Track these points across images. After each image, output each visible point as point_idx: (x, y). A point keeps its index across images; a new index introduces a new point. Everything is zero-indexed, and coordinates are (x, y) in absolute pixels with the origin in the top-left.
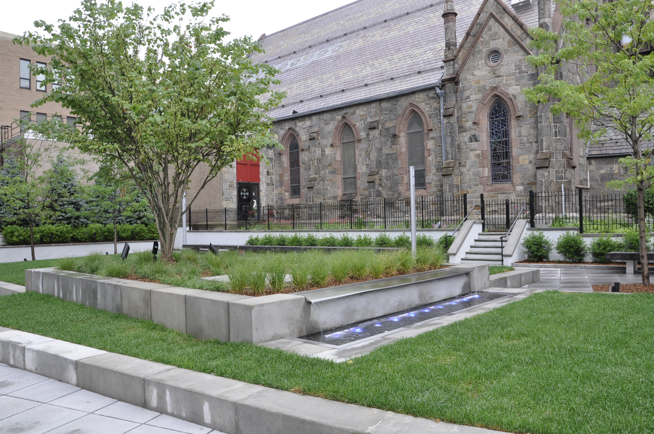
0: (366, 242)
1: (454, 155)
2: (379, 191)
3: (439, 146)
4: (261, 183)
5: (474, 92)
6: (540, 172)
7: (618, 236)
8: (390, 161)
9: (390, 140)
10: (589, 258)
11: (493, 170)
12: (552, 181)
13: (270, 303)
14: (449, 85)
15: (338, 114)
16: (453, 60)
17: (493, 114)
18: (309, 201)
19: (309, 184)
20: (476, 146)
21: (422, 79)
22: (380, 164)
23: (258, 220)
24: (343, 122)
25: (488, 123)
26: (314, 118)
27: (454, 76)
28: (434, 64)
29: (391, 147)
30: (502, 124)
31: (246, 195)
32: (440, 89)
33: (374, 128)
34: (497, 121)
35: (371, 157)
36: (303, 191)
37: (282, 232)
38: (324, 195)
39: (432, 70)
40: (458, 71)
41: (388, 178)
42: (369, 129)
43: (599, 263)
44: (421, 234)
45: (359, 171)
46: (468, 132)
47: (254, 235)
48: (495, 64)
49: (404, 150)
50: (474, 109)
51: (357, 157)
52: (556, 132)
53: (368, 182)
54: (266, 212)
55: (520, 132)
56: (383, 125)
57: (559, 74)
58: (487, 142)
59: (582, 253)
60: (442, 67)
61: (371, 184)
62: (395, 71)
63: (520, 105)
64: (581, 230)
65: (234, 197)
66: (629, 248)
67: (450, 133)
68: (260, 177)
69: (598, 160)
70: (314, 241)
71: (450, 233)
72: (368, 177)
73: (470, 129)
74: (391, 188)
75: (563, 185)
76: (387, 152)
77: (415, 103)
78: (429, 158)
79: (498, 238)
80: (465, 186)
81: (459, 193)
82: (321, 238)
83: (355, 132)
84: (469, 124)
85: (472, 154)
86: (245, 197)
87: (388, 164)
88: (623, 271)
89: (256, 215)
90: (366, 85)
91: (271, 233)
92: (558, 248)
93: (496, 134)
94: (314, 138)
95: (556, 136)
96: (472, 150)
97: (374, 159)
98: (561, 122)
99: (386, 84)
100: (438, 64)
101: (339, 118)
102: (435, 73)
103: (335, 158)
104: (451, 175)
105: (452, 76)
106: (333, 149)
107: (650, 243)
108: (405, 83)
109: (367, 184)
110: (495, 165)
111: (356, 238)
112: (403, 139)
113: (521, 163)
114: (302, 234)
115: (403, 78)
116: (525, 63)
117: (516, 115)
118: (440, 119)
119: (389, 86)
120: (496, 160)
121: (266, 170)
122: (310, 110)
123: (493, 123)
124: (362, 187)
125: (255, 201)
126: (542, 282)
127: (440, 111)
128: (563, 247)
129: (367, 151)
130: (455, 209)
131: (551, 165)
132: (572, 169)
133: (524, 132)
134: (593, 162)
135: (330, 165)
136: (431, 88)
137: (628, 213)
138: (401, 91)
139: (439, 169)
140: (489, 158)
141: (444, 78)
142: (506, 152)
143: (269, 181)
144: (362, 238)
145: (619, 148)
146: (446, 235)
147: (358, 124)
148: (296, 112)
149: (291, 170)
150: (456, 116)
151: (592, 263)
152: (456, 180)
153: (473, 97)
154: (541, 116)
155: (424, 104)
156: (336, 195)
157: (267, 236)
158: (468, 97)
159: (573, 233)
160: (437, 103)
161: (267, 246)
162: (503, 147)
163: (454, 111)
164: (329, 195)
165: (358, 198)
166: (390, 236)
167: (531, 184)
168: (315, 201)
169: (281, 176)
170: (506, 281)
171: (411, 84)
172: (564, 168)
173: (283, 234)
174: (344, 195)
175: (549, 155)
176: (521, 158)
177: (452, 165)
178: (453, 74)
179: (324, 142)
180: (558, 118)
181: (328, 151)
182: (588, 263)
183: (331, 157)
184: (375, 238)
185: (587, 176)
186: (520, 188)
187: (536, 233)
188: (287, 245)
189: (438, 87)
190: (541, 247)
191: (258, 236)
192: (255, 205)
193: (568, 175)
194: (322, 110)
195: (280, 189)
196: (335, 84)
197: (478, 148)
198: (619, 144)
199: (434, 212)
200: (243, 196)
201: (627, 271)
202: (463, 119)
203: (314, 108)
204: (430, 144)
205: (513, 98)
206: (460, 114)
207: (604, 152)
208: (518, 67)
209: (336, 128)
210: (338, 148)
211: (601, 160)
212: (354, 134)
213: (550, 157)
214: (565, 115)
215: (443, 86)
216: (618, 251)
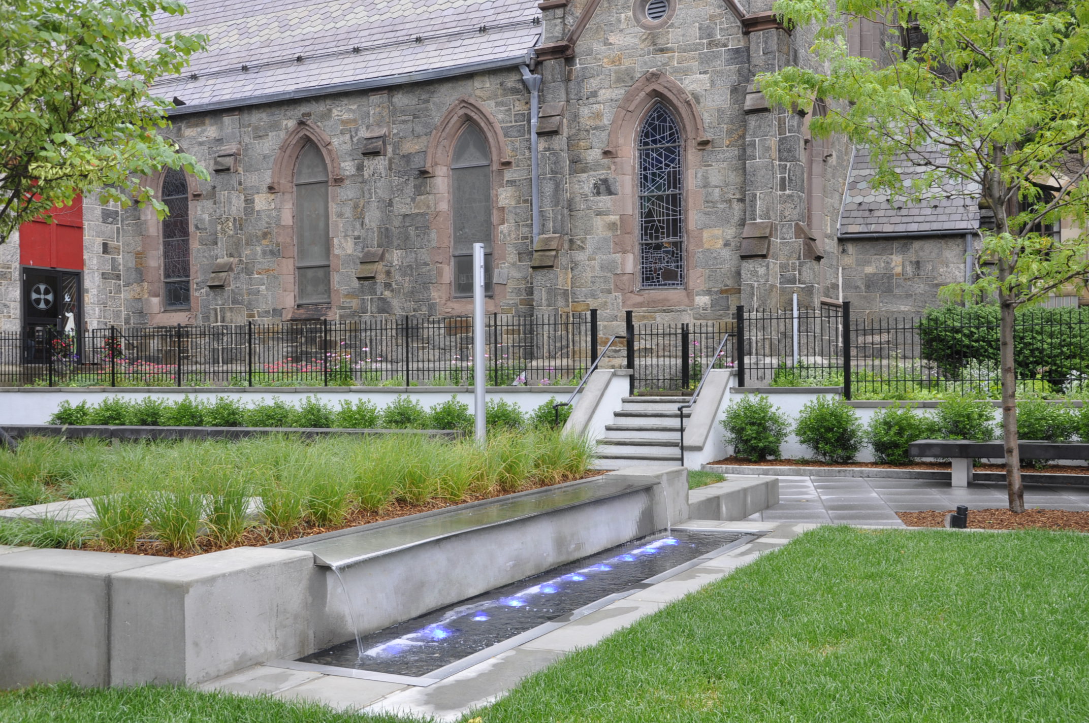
0: (363, 417)
1: (558, 225)
2: (383, 300)
3: (526, 201)
4: (86, 271)
5: (607, 84)
6: (748, 265)
7: (925, 406)
8: (412, 231)
9: (412, 183)
10: (867, 453)
11: (644, 260)
12: (773, 286)
13: (231, 574)
14: (551, 64)
15: (289, 114)
16: (564, 6)
17: (647, 136)
18: (212, 318)
19: (213, 279)
20: (609, 204)
21: (490, 44)
22: (387, 237)
23: (79, 362)
24: (301, 134)
25: (637, 154)
26: (227, 120)
27: (564, 43)
28: (518, 13)
29: (413, 200)
30: (667, 157)
31: (46, 301)
32: (532, 71)
33: (376, 153)
34: (657, 150)
35: (367, 221)
36: (197, 294)
37: (149, 391)
38: (249, 306)
39: (514, 26)
40: (573, 33)
41: (406, 270)
42: (364, 154)
43: (891, 464)
44: (496, 399)
45: (337, 251)
46: (592, 173)
47: (74, 401)
48: (656, 21)
49: (444, 206)
50: (606, 121)
51: (333, 218)
52: (783, 179)
53: (359, 279)
54: (100, 343)
55: (705, 178)
56: (396, 147)
57: (791, 54)
58: (633, 196)
59: (852, 442)
60: (536, 22)
61: (366, 283)
62: (427, 23)
63: (707, 118)
64: (847, 393)
65: (12, 305)
66: (951, 432)
67: (552, 172)
68: (86, 256)
69: (860, 245)
70: (234, 413)
71: (560, 399)
72: (359, 266)
73: (597, 166)
74: (412, 292)
75: (795, 297)
76: (405, 210)
77: (472, 101)
78: (502, 227)
79: (673, 408)
80: (582, 292)
81: (569, 309)
82: (251, 406)
83: (328, 161)
84: (594, 155)
85: (599, 223)
86: (42, 306)
87: (407, 238)
88: (945, 481)
89: (74, 348)
90: (356, 50)
91: (120, 395)
92: (800, 432)
93: (653, 180)
94: (228, 169)
95: (783, 188)
96: (599, 214)
97: (374, 225)
98: (794, 159)
99: (405, 52)
100: (527, 12)
101: (291, 124)
102: (520, 33)
103: (278, 218)
104: (551, 267)
105: (560, 44)
106: (273, 196)
107: (995, 422)
108: (450, 51)
109: (356, 284)
110: (650, 248)
111: (338, 408)
112: (442, 182)
113: (706, 246)
114: (202, 397)
115: (445, 39)
116: (721, 23)
117: (699, 139)
118: (529, 140)
119: (412, 57)
120: (651, 238)
121: (99, 241)
122: (215, 99)
123: (647, 155)
124: (343, 289)
125: (70, 315)
126: (783, 507)
127: (529, 122)
128: (812, 429)
129: (356, 207)
130: (558, 345)
131: (771, 252)
132: (814, 262)
133: (715, 178)
134: (850, 248)
135: (265, 235)
136: (510, 68)
137: (929, 357)
138: (442, 70)
139: (525, 253)
140: (637, 232)
141: (540, 46)
142: (675, 221)
143: (108, 268)
144: (354, 408)
145: (905, 220)
146: (551, 402)
147: (335, 141)
148: (182, 103)
149: (166, 245)
150: (565, 135)
151: (874, 464)
152: (562, 278)
153: (604, 94)
154: (753, 144)
155: (492, 103)
156: (279, 307)
157: (111, 401)
158: (594, 94)
159: (833, 399)
160: (523, 102)
161: (112, 427)
162: (668, 209)
163: (561, 123)
164: (263, 307)
165: (334, 315)
166: (421, 404)
167: (726, 291)
168: (228, 318)
169: (140, 256)
170: (718, 506)
171: (463, 55)
172: (799, 259)
173: (154, 397)
174: (299, 306)
175: (768, 231)
176: (706, 234)
177: (554, 245)
178: (562, 39)
179: (251, 180)
180: (789, 151)
181: (261, 202)
182: (866, 464)
183: (269, 216)
184: (385, 407)
185: (837, 278)
186: (702, 300)
187: (754, 399)
188: (164, 424)
189: (528, 66)
190: (765, 429)
191: (84, 403)
192: (70, 325)
193: (807, 275)
194: (248, 102)
195: (138, 289)
196: (280, 41)
197: (612, 208)
198: (904, 212)
199: (511, 350)
200: (38, 301)
201: (954, 481)
202: (582, 143)
203: (227, 97)
204: (505, 197)
205: (693, 102)
206: (574, 131)
207: (873, 228)
208: (707, 32)
209: (283, 149)
210: (288, 196)
211: (868, 245)
212: (325, 165)
213: (771, 235)
214: (802, 143)
215: (539, 64)
216: (929, 438)
